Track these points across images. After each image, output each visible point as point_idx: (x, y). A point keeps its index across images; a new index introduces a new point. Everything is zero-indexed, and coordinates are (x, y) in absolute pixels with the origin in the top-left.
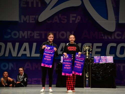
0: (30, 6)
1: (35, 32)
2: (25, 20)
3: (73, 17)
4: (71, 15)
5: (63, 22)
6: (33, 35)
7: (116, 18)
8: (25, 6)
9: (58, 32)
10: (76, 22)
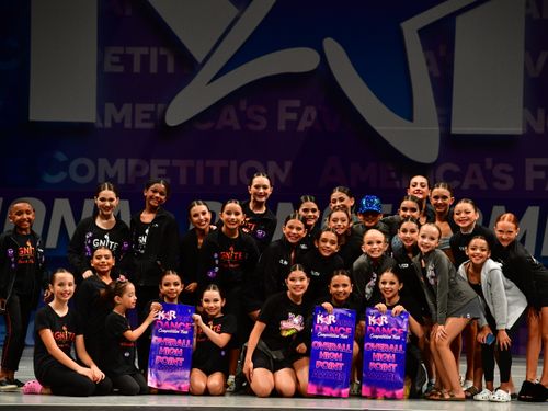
0: (137, 68)
1: (153, 161)
2: (118, 120)
3: (289, 110)
4: (283, 104)
5: (252, 127)
6: (145, 172)
7: (440, 116)
8: (120, 69)
9: (234, 163)
10: (301, 128)
